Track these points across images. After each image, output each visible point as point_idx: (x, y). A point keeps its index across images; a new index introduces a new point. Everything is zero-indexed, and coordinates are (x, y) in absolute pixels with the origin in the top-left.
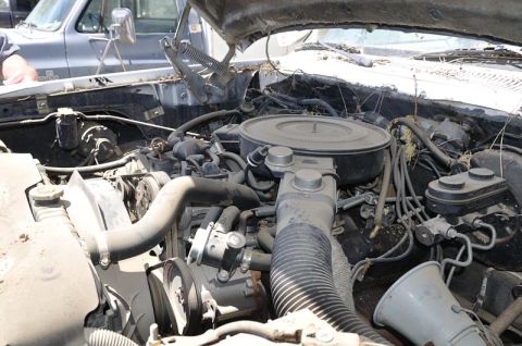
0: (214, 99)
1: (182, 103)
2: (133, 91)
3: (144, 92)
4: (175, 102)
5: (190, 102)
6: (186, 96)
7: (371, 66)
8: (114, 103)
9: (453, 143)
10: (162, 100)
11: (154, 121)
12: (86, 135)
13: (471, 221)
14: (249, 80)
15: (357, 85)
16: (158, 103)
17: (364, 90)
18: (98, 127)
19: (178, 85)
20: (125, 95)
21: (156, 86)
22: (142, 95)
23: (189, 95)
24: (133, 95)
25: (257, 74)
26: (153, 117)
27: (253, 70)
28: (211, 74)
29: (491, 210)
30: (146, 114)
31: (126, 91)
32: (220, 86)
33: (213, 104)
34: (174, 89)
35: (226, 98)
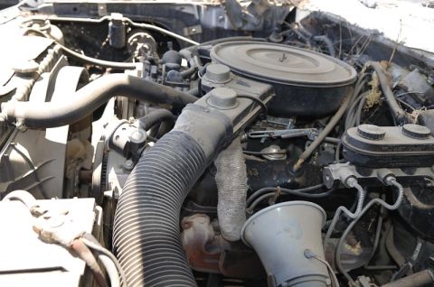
0: (248, 27)
1: (220, 25)
2: (178, 8)
3: (187, 10)
4: (213, 23)
5: (226, 25)
6: (223, 19)
7: (374, 7)
8: (160, 16)
9: (413, 96)
10: (202, 19)
11: (192, 37)
12: (132, 39)
13: (383, 176)
14: (286, 14)
15: (354, 26)
16: (198, 23)
17: (358, 31)
18: (142, 34)
19: (218, 9)
20: (170, 11)
21: (199, 7)
22: (185, 13)
23: (226, 19)
24: (178, 12)
25: (295, 10)
26: (191, 33)
27: (292, 4)
28: (249, 3)
29: (421, 172)
30: (186, 30)
31: (172, 8)
32: (256, 15)
33: (248, 31)
34: (214, 12)
35: (260, 27)
